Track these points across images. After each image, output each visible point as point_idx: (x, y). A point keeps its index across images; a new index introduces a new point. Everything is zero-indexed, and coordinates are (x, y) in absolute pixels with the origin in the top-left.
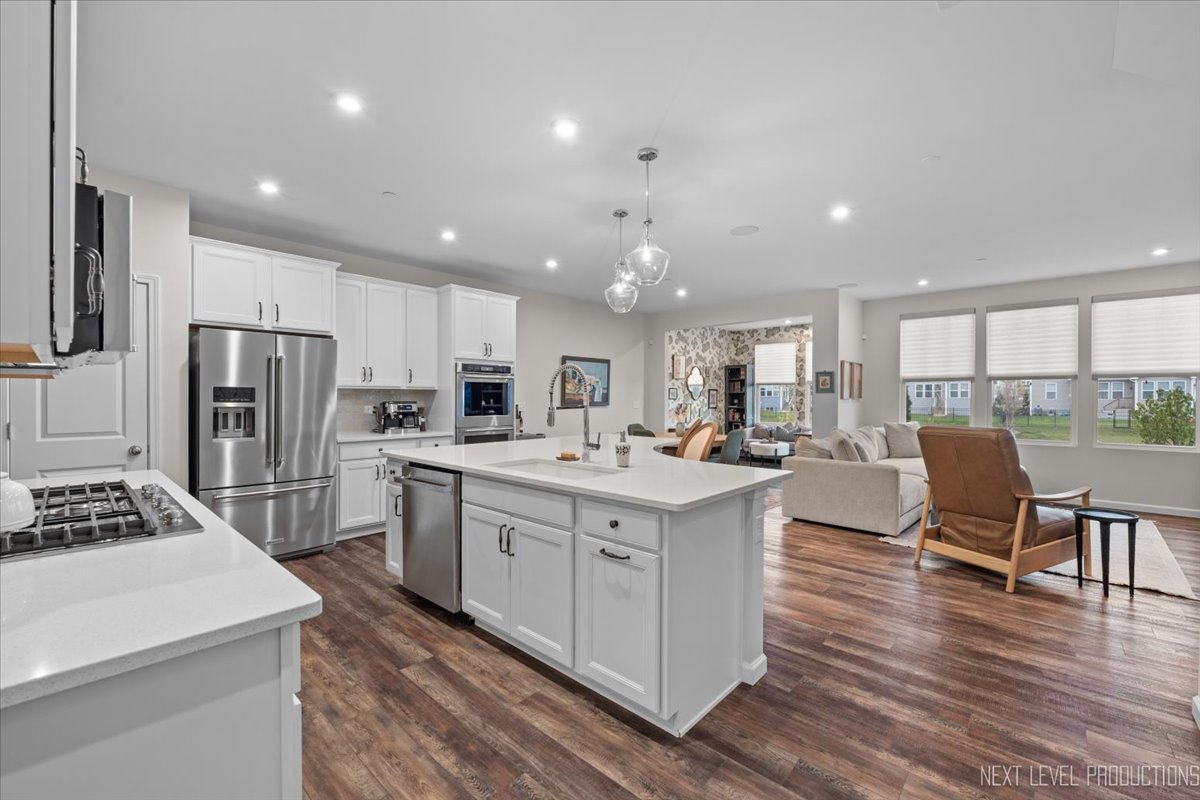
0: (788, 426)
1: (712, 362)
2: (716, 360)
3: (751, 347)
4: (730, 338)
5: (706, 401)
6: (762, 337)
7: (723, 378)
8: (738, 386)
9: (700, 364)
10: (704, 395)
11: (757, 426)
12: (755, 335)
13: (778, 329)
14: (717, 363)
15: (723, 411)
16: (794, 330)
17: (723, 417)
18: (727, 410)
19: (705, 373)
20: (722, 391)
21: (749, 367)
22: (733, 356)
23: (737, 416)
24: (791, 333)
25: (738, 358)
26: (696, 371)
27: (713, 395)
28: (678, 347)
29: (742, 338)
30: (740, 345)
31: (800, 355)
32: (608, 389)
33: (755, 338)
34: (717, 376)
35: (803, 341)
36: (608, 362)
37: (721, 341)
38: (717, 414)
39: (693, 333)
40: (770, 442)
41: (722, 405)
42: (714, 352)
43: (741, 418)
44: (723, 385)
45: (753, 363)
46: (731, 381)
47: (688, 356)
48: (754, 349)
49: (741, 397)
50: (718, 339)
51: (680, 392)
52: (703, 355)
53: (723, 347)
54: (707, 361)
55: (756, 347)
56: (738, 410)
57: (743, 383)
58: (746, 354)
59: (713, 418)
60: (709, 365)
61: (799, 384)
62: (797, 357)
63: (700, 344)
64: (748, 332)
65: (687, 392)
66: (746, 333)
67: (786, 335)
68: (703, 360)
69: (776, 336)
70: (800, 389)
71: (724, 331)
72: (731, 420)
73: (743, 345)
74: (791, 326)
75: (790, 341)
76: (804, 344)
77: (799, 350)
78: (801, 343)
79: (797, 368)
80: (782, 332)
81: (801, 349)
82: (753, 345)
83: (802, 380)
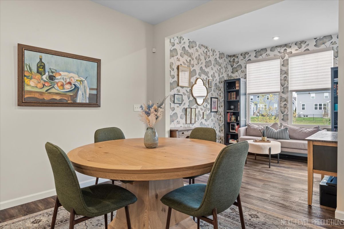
0: (274, 125)
1: (213, 76)
2: (216, 75)
3: (243, 66)
4: (227, 60)
5: (209, 106)
6: (253, 58)
7: (222, 90)
8: (234, 95)
9: (204, 76)
10: (207, 102)
11: (248, 126)
12: (247, 56)
13: (265, 49)
14: (217, 78)
15: (223, 114)
16: (279, 49)
17: (222, 119)
18: (226, 113)
19: (208, 84)
20: (222, 100)
21: (242, 80)
22: (230, 74)
23: (233, 118)
24: (276, 52)
25: (233, 75)
26: (200, 82)
27: (214, 102)
28: (183, 60)
29: (236, 60)
30: (235, 65)
31: (284, 68)
32: (98, 89)
33: (247, 59)
34: (217, 88)
35: (287, 57)
36: (98, 62)
37: (221, 61)
38: (217, 116)
39: (197, 51)
40: (263, 141)
41: (221, 110)
42: (215, 69)
43: (237, 119)
44: (222, 95)
45: (245, 78)
46: (229, 92)
47: (192, 69)
48: (246, 68)
49: (236, 103)
50: (218, 59)
51: (185, 98)
52: (206, 70)
53: (223, 66)
54: (210, 75)
55: (247, 65)
56: (234, 114)
57: (238, 93)
58: (239, 71)
59: (215, 119)
60: (211, 78)
61: (283, 92)
62: (281, 71)
63: (203, 61)
64: (241, 54)
65: (191, 98)
66: (240, 56)
67: (272, 54)
68: (206, 74)
69: (264, 55)
70: (284, 96)
71: (223, 54)
72: (228, 121)
73: (237, 65)
74: (277, 47)
75: (275, 58)
76: (287, 60)
77: (283, 65)
78: (285, 59)
79: (281, 80)
80: (269, 52)
81: (285, 64)
82: (245, 64)
83: (285, 89)
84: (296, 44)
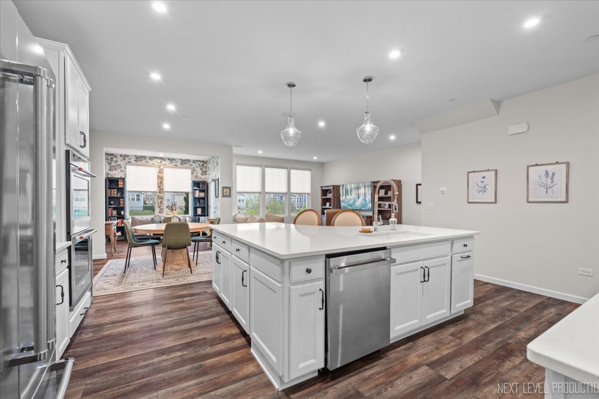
3: (123, 166)
6: (132, 161)
12: (127, 159)
13: (145, 157)
16: (156, 160)
18: (107, 208)
23: (115, 213)
24: (154, 161)
25: (110, 172)
29: (115, 159)
30: (113, 164)
31: (160, 175)
33: (126, 161)
35: (162, 167)
45: (125, 177)
46: (110, 188)
48: (125, 168)
49: (121, 199)
55: (127, 166)
56: (117, 209)
57: (122, 191)
58: (118, 170)
61: (159, 192)
62: (158, 176)
64: (121, 156)
66: (118, 157)
67: (151, 162)
69: (143, 161)
70: (160, 195)
72: (110, 215)
73: (115, 164)
74: (154, 157)
75: (153, 166)
76: (163, 169)
77: (159, 172)
78: (161, 168)
79: (158, 183)
80: (148, 160)
81: (161, 172)
82: (125, 165)
83: (161, 190)
84: (169, 159)
